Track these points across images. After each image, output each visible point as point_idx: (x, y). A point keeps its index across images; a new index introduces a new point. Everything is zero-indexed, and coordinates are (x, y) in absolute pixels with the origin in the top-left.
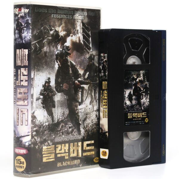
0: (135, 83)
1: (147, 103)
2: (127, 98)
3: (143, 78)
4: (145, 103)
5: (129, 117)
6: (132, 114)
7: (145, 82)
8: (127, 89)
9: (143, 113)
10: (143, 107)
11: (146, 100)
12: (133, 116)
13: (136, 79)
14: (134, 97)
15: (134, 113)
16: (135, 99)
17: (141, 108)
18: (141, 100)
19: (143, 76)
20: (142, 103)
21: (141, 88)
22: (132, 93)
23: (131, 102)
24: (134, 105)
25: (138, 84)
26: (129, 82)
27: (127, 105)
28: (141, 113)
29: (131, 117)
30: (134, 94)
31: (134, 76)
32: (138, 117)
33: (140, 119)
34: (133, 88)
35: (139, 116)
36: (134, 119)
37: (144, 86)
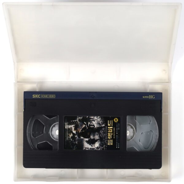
0: (78, 135)
1: (99, 119)
2: (92, 146)
3: (73, 124)
4: (98, 122)
5: (112, 144)
6: (109, 139)
7: (76, 121)
8: (83, 146)
9: (109, 125)
10: (102, 125)
11: (96, 121)
12: (111, 139)
13: (73, 134)
14: (92, 137)
15: (107, 136)
16: (94, 136)
17: (103, 127)
18: (95, 127)
19: (71, 124)
20: (98, 126)
21: (83, 127)
22: (87, 139)
23: (96, 141)
24: (100, 137)
25: (78, 131)
26: (77, 143)
27: (99, 146)
28: (108, 128)
29: (112, 141)
30: (89, 137)
31: (70, 137)
32: (112, 132)
33: (114, 130)
34: (82, 138)
35: (112, 130)
36: (114, 138)
37: (81, 123)
